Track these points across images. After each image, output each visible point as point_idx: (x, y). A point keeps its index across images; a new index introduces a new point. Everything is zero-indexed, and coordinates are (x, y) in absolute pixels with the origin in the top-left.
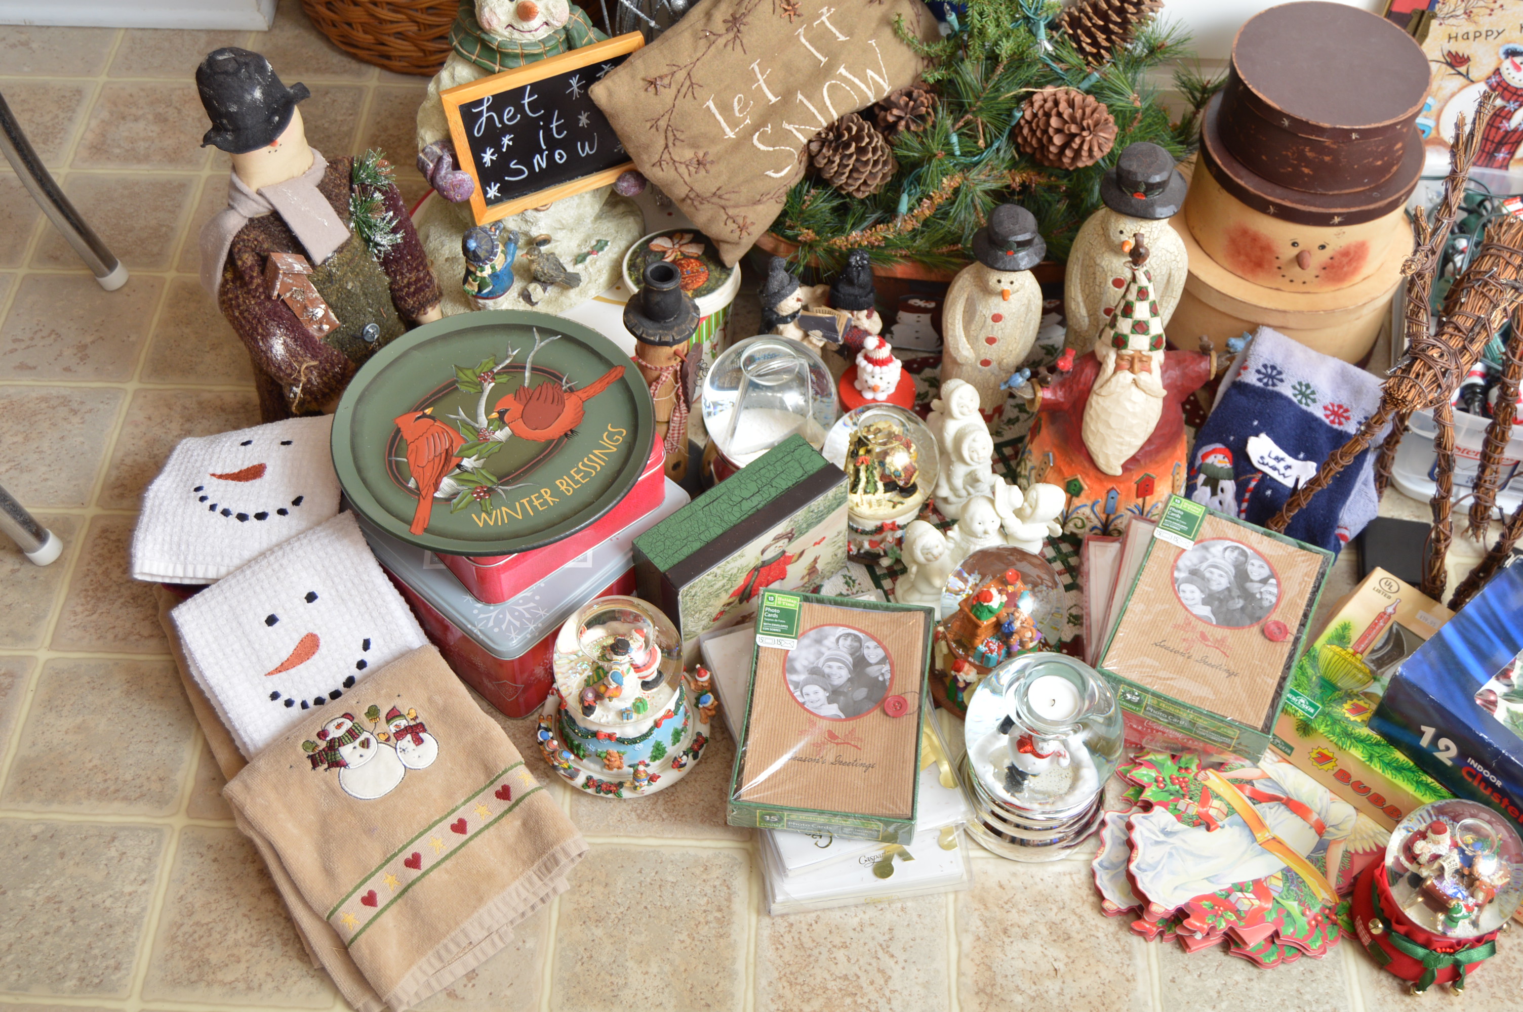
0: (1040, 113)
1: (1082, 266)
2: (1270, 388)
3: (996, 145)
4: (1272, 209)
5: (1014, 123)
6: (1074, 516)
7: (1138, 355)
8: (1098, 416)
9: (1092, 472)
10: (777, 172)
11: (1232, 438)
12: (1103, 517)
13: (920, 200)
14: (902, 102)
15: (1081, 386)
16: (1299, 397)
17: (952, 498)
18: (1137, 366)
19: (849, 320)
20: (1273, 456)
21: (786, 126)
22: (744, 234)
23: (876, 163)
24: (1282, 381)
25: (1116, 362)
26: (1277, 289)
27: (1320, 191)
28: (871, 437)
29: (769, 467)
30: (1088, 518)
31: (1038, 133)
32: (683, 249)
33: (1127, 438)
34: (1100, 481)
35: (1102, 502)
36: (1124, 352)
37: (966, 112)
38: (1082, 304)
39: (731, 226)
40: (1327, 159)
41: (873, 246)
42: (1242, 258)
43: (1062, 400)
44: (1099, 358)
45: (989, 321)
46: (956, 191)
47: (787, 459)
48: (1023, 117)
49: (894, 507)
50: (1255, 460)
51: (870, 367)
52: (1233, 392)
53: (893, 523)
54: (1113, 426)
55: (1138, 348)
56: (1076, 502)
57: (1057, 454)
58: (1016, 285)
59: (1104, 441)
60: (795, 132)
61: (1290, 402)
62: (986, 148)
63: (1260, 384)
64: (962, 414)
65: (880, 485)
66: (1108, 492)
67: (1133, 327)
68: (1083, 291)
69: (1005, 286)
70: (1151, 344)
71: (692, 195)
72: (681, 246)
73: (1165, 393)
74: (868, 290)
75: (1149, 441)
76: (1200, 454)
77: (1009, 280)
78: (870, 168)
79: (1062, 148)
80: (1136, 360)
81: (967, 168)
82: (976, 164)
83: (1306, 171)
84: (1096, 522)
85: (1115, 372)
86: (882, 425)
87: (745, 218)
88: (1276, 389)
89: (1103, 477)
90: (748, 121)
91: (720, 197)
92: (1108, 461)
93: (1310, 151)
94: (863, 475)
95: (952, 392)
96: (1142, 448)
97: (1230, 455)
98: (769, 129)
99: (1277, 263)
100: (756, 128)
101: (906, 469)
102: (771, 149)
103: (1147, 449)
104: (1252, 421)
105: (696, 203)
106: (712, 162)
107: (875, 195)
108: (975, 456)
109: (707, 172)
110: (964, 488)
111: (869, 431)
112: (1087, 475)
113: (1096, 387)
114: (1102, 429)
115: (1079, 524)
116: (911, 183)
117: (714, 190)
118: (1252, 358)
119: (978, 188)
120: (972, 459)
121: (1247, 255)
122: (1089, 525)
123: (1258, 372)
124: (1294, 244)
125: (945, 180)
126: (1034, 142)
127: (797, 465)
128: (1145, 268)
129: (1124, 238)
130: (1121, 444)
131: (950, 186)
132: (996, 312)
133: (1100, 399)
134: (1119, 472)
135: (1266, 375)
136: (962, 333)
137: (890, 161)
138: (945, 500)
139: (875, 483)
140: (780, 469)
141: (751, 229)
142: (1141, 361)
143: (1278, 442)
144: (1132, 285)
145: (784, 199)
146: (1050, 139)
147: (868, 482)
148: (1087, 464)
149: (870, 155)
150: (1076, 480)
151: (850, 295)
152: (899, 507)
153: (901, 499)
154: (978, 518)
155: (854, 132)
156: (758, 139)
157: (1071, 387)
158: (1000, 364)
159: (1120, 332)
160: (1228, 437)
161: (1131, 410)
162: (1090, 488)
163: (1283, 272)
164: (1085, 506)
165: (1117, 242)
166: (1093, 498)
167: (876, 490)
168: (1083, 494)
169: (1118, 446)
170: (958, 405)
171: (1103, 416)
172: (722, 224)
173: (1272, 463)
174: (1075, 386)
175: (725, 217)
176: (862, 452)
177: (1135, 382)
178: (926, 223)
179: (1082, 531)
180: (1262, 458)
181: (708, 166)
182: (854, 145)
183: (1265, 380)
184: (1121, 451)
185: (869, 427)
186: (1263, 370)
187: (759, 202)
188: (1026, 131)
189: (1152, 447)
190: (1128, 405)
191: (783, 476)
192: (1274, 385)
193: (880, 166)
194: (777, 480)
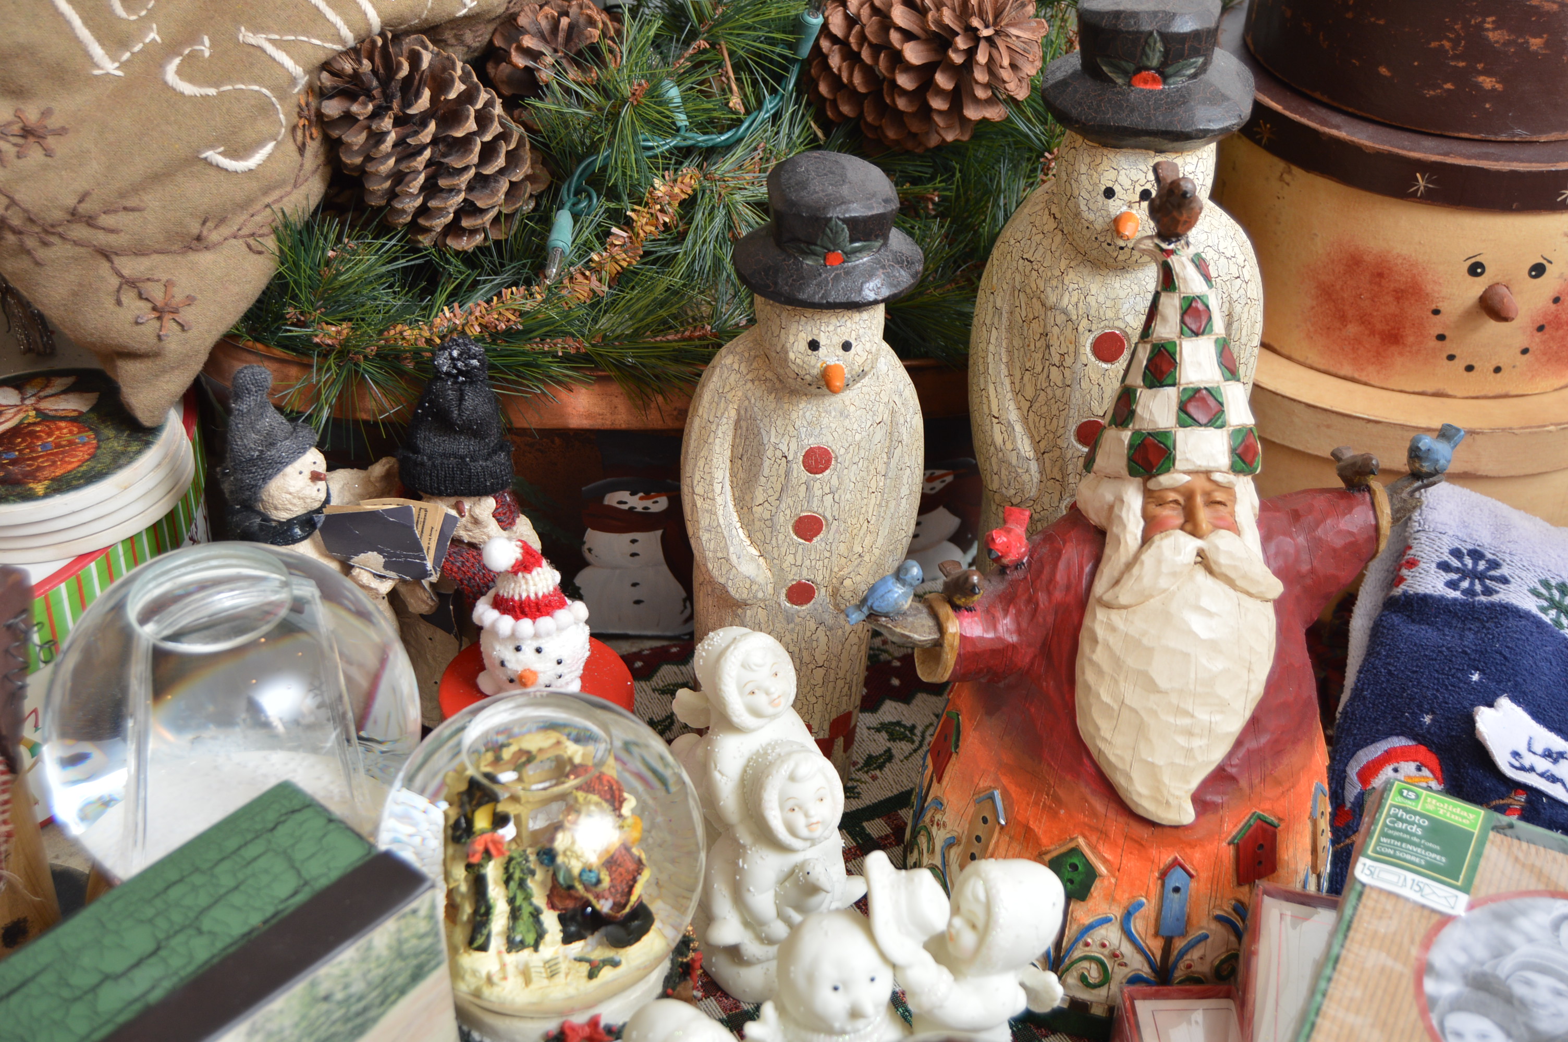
0: (865, 12)
1: (1010, 328)
2: (1483, 599)
3: (770, 105)
4: (1421, 183)
5: (805, 51)
6: (1077, 954)
7: (1200, 484)
8: (1117, 662)
9: (1116, 824)
10: (234, 153)
11: (1427, 719)
12: (1155, 946)
13: (603, 235)
14: (544, 24)
15: (1058, 595)
16: (1553, 613)
17: (752, 948)
18: (1204, 515)
19: (449, 522)
20: (1539, 748)
21: (247, 36)
22: (170, 327)
23: (488, 152)
24: (1504, 580)
25: (1145, 515)
26: (1437, 395)
27: (1521, 133)
28: (507, 777)
29: (198, 879)
30: (1114, 956)
31: (866, 55)
32: (43, 405)
33: (1203, 716)
34: (1140, 844)
35: (1149, 907)
36: (1165, 480)
37: (694, 35)
38: (1018, 428)
39: (133, 306)
40: (1536, 43)
41: (495, 335)
42: (1352, 329)
43: (1013, 639)
44: (1095, 518)
45: (799, 470)
46: (688, 205)
47: (251, 851)
48: (825, 26)
49: (591, 975)
50: (1503, 762)
51: (506, 623)
52: (1396, 619)
53: (594, 1022)
54: (1162, 682)
55: (1202, 463)
56: (1083, 914)
57: (1013, 789)
58: (858, 353)
59: (1141, 729)
60: (270, 49)
61: (1539, 623)
62: (748, 112)
63: (1457, 594)
64: (756, 713)
65: (550, 920)
66: (1163, 875)
67: (1183, 408)
68: (1018, 393)
69: (829, 355)
70: (1233, 451)
71: (16, 222)
72: (40, 399)
73: (1276, 587)
74: (493, 440)
75: (1254, 724)
76: (1353, 771)
77: (838, 340)
78: (474, 158)
79: (925, 73)
80: (1199, 500)
81: (710, 153)
82: (728, 148)
83: (1487, 82)
84: (1137, 964)
85: (1146, 539)
86: (535, 742)
87: (168, 285)
88: (1495, 598)
89: (1144, 833)
90: (153, 35)
91: (90, 221)
92: (1157, 785)
93: (1498, 26)
94: (497, 894)
95: (722, 654)
96: (1239, 743)
97: (1433, 759)
98: (205, 48)
99: (1436, 326)
100: (171, 48)
101: (611, 863)
102: (212, 91)
103: (1252, 744)
104: (1466, 673)
105: (30, 243)
106: (61, 132)
107: (497, 243)
108: (800, 821)
109: (48, 153)
110: (780, 915)
111: (498, 760)
112: (1104, 835)
113: (1100, 587)
114: (1133, 696)
115: (1094, 974)
116: (577, 193)
117: (71, 201)
118: (1423, 537)
119: (737, 197)
120: (793, 832)
121: (1364, 320)
122: (1119, 974)
123: (1444, 567)
124: (1476, 269)
125: (657, 182)
126: (857, 80)
127: (279, 865)
128: (1192, 251)
129: (1116, 207)
130: (1190, 733)
131: (672, 196)
132: (812, 442)
133: (1116, 617)
134: (1187, 814)
135: (1464, 573)
136: (735, 517)
137: (527, 154)
138: (734, 953)
139: (536, 914)
140: (227, 881)
141: (187, 315)
142: (1212, 503)
143: (1539, 715)
144: (1164, 299)
145: (271, 243)
146: (897, 58)
147: (515, 914)
148: (1099, 805)
149: (471, 125)
150: (1075, 851)
151: (444, 455)
152: (607, 973)
153: (610, 953)
154: (828, 973)
155: (425, 65)
156: (179, 72)
157: (1032, 600)
158: (835, 593)
159: (1146, 426)
160: (1416, 717)
161: (1204, 634)
162: (1116, 870)
163: (1449, 347)
164: (1107, 920)
165: (1099, 224)
166: (1124, 898)
167: (540, 935)
168: (1097, 889)
169: (1182, 741)
170: (741, 688)
171: (1131, 662)
172: (109, 303)
173: (1543, 765)
174: (1042, 597)
175: (115, 281)
176: (482, 821)
177: (1203, 560)
178: (622, 279)
179: (1103, 992)
180: (1516, 754)
181: (51, 141)
182: (427, 93)
183: (1465, 584)
184: (1189, 753)
185: (497, 749)
186: (1455, 563)
187: (198, 242)
188: (835, 61)
189: (1264, 739)
190: (1198, 624)
191: (237, 899)
192: (1488, 591)
193: (501, 162)
194: (218, 912)
